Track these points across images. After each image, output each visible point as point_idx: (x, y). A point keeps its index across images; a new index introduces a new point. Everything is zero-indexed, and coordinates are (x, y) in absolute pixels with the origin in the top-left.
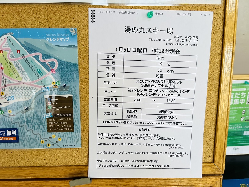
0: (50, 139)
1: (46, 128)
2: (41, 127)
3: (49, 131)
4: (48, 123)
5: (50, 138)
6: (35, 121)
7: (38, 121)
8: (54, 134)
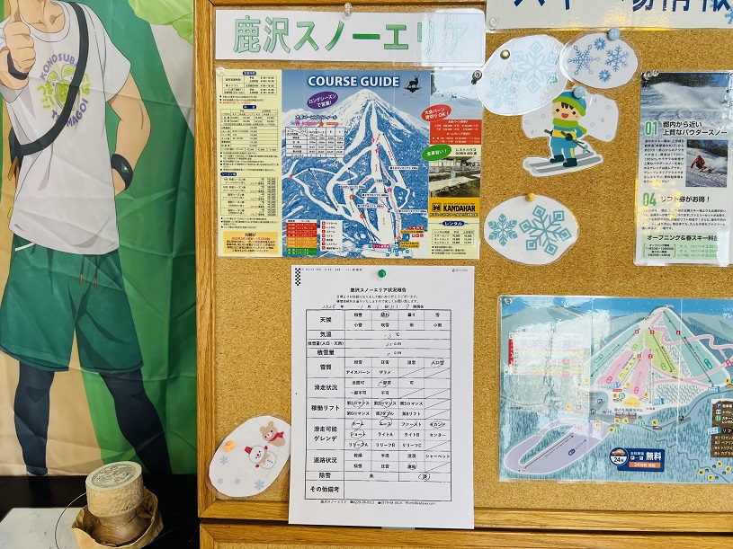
0: (713, 469)
1: (709, 450)
2: (702, 448)
3: (713, 455)
4: (713, 442)
5: (714, 466)
6: (693, 438)
7: (697, 439)
8: (720, 460)
